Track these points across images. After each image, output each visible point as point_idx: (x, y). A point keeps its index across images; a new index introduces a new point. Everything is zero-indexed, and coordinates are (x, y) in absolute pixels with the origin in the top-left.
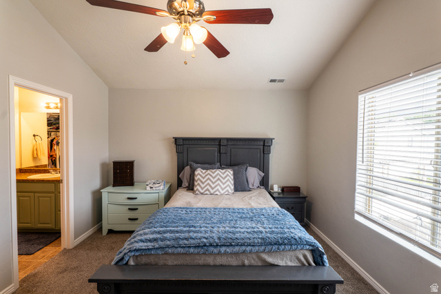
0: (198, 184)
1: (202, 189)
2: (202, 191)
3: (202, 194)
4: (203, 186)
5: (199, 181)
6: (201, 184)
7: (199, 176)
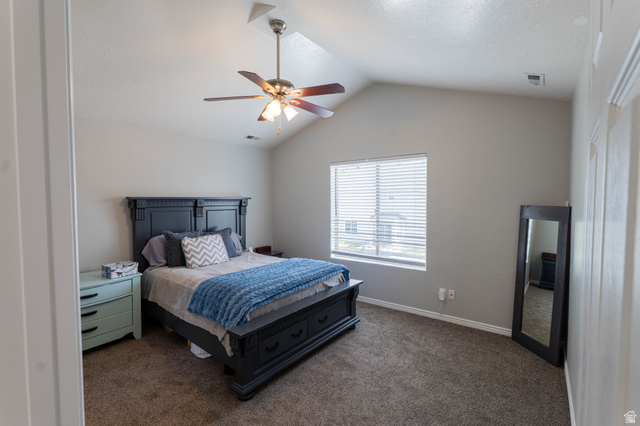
0: (192, 256)
1: (199, 260)
2: (200, 263)
3: (200, 266)
4: (199, 257)
5: (192, 253)
6: (196, 255)
7: (190, 247)
